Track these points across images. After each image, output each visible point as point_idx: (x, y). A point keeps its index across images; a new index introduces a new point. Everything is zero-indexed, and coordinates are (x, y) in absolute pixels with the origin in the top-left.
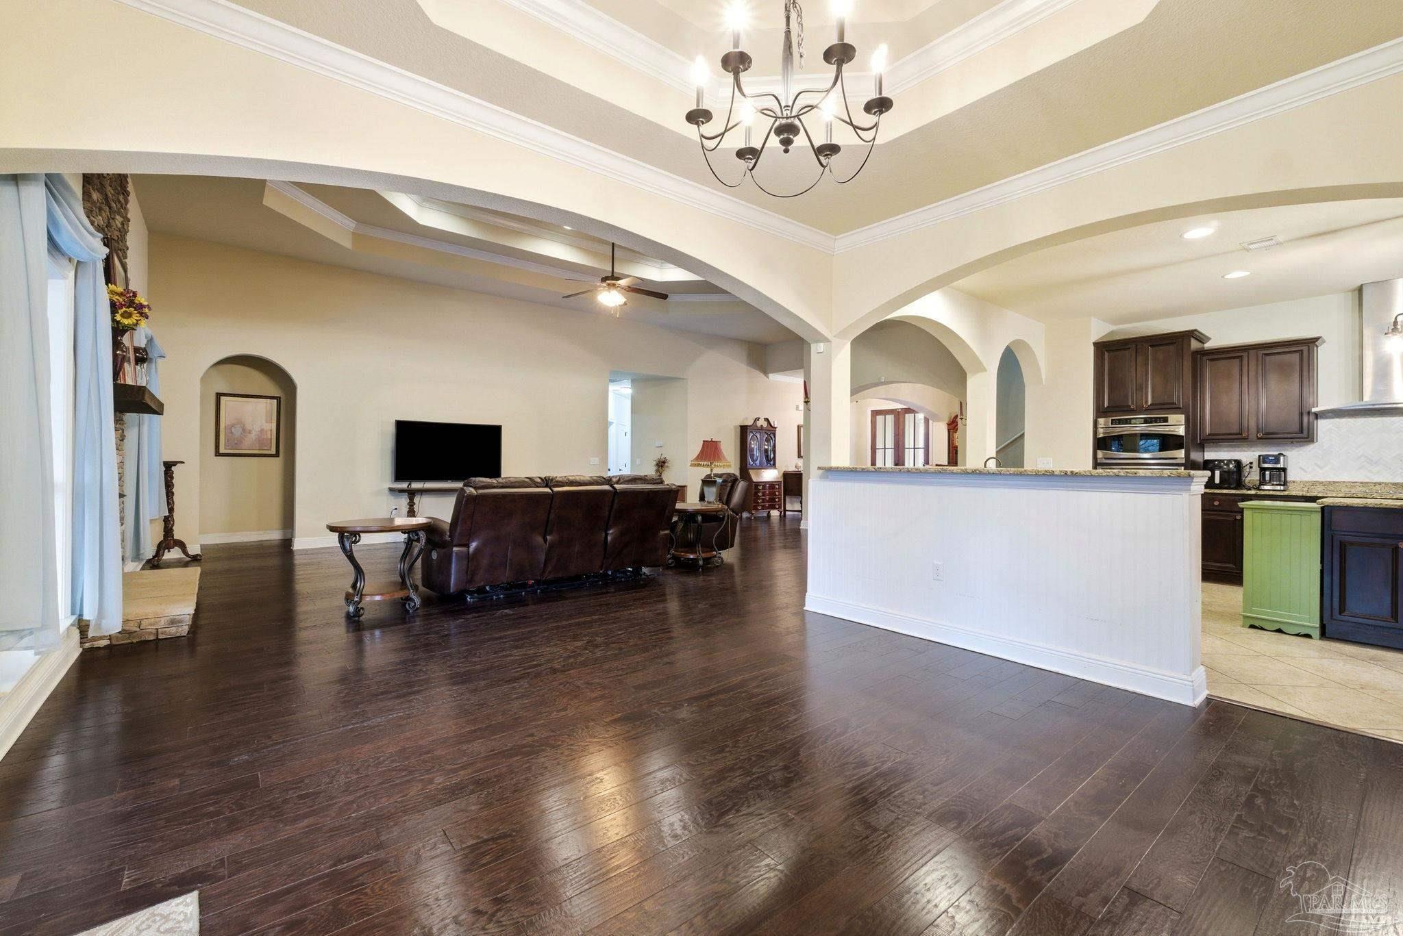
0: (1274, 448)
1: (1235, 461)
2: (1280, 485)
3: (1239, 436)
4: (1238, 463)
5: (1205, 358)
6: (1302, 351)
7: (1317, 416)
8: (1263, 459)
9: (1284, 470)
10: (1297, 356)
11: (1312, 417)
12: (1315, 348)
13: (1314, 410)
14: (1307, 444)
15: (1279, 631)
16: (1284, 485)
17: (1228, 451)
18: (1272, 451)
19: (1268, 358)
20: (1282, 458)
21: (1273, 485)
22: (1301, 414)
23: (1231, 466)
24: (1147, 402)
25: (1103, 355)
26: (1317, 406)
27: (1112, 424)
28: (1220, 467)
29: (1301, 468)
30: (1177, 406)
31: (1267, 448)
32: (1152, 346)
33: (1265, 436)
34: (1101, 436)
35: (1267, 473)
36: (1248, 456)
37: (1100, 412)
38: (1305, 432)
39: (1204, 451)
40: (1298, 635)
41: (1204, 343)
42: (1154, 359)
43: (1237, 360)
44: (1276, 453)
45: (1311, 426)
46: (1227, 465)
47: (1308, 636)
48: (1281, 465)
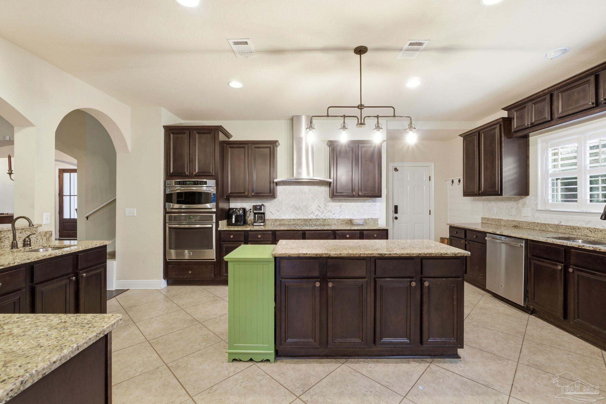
0: (260, 201)
1: (243, 209)
2: (262, 222)
3: (244, 194)
4: (244, 210)
5: (228, 146)
6: (270, 147)
7: (277, 184)
8: (255, 207)
9: (264, 214)
10: (268, 149)
11: (274, 184)
12: (276, 148)
13: (275, 181)
14: (273, 199)
15: (251, 360)
16: (264, 222)
17: (240, 203)
18: (258, 203)
19: (257, 149)
20: (263, 207)
21: (259, 223)
22: (270, 183)
23: (241, 212)
24: (195, 170)
25: (169, 136)
26: (277, 179)
27: (175, 185)
28: (236, 212)
29: (271, 212)
30: (211, 174)
31: (257, 201)
32: (198, 133)
33: (255, 195)
34: (168, 193)
35: (256, 216)
36: (248, 205)
37: (169, 176)
38: (272, 193)
39: (229, 203)
40: (262, 361)
41: (229, 138)
42: (200, 143)
43: (242, 149)
44: (260, 204)
45: (274, 188)
46: (239, 211)
47: (268, 360)
48: (262, 211)
